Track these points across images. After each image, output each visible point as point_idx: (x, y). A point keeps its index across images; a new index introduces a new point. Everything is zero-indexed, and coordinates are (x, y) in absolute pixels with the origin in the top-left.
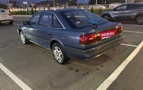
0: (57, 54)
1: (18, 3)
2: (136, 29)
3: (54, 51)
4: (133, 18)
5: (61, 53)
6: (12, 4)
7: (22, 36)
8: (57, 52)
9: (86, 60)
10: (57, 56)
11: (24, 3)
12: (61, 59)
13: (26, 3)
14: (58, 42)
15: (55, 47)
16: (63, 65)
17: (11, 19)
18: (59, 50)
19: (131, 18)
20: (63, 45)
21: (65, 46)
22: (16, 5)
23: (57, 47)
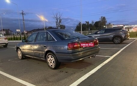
0: (51, 61)
1: (11, 31)
2: (113, 47)
3: (48, 59)
4: (111, 39)
5: (54, 60)
6: (5, 32)
7: (19, 52)
8: (50, 59)
9: (72, 61)
10: (50, 63)
11: (17, 30)
12: (54, 65)
13: (19, 30)
14: (51, 51)
15: (49, 56)
16: (55, 70)
17: (6, 43)
18: (52, 58)
19: (109, 39)
20: (55, 53)
21: (57, 54)
22: (9, 32)
23: (50, 55)
